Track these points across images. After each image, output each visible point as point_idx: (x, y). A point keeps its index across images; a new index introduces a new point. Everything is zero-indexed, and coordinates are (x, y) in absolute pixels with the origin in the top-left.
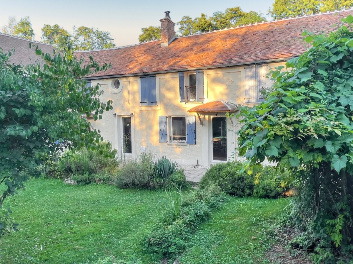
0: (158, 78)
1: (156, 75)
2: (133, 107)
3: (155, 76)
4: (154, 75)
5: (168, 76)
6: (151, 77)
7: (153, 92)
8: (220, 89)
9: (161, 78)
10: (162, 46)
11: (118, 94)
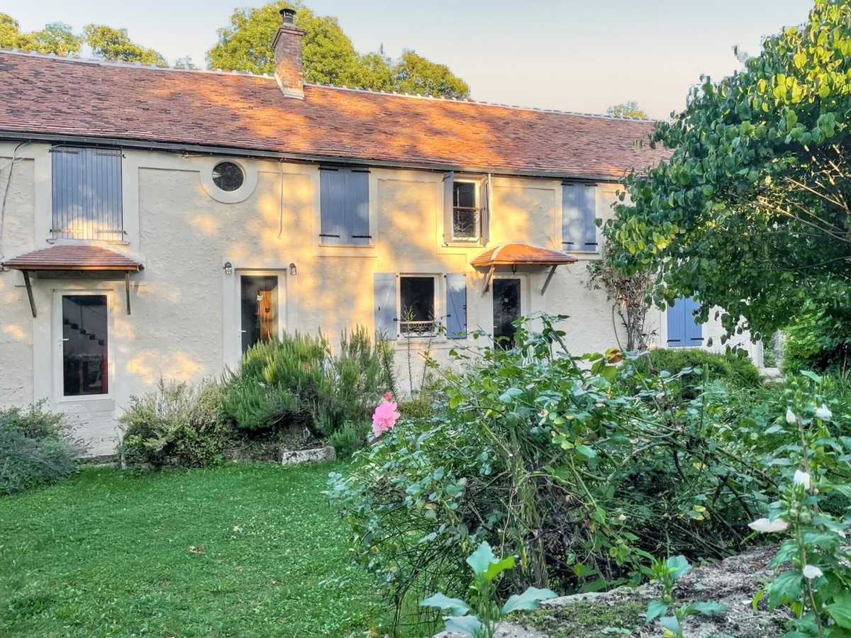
0: (374, 177)
1: (370, 169)
2: (294, 246)
3: (369, 172)
4: (366, 169)
5: (404, 176)
6: (353, 171)
7: (361, 210)
8: (517, 218)
9: (385, 178)
10: (285, 96)
11: (237, 206)
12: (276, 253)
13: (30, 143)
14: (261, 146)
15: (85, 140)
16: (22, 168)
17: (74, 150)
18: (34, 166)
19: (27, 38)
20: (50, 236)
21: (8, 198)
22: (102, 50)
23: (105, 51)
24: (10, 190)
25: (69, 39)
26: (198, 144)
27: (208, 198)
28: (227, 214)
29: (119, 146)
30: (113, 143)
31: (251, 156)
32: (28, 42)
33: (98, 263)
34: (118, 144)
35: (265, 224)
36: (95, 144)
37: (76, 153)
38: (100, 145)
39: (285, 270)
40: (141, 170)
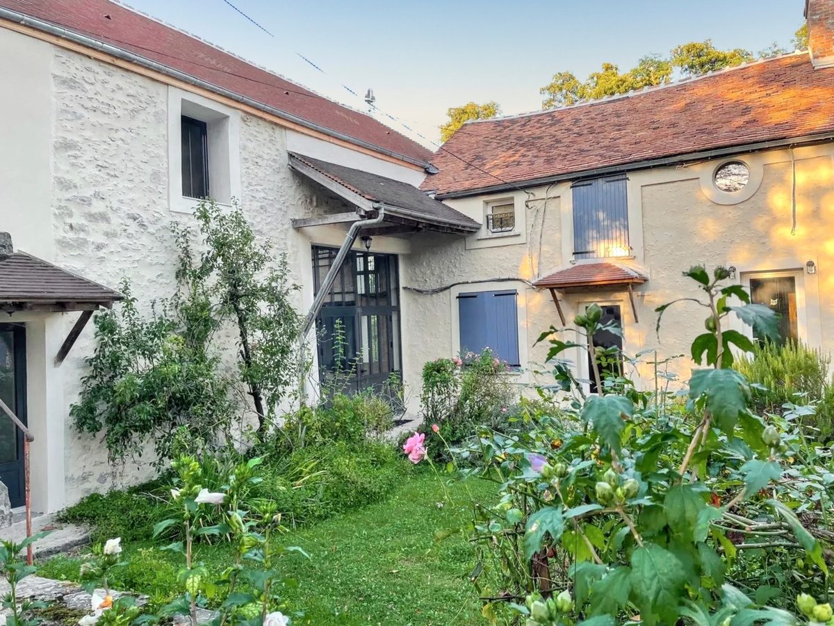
10: (816, 68)
11: (741, 206)
12: (789, 250)
13: (557, 184)
14: (765, 137)
15: (595, 172)
16: (552, 205)
17: (589, 182)
18: (560, 202)
19: (623, 78)
20: (573, 258)
21: (544, 230)
22: (689, 67)
23: (692, 67)
24: (545, 224)
25: (659, 66)
26: (695, 151)
27: (709, 204)
28: (730, 216)
29: (623, 171)
30: (618, 169)
31: (753, 151)
32: (624, 82)
33: (604, 278)
34: (622, 169)
35: (775, 221)
36: (603, 174)
37: (590, 184)
38: (608, 173)
39: (802, 269)
40: (643, 188)
